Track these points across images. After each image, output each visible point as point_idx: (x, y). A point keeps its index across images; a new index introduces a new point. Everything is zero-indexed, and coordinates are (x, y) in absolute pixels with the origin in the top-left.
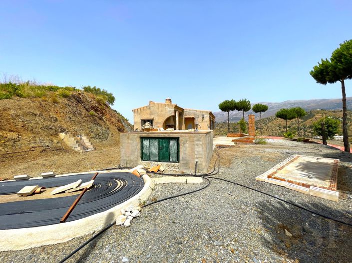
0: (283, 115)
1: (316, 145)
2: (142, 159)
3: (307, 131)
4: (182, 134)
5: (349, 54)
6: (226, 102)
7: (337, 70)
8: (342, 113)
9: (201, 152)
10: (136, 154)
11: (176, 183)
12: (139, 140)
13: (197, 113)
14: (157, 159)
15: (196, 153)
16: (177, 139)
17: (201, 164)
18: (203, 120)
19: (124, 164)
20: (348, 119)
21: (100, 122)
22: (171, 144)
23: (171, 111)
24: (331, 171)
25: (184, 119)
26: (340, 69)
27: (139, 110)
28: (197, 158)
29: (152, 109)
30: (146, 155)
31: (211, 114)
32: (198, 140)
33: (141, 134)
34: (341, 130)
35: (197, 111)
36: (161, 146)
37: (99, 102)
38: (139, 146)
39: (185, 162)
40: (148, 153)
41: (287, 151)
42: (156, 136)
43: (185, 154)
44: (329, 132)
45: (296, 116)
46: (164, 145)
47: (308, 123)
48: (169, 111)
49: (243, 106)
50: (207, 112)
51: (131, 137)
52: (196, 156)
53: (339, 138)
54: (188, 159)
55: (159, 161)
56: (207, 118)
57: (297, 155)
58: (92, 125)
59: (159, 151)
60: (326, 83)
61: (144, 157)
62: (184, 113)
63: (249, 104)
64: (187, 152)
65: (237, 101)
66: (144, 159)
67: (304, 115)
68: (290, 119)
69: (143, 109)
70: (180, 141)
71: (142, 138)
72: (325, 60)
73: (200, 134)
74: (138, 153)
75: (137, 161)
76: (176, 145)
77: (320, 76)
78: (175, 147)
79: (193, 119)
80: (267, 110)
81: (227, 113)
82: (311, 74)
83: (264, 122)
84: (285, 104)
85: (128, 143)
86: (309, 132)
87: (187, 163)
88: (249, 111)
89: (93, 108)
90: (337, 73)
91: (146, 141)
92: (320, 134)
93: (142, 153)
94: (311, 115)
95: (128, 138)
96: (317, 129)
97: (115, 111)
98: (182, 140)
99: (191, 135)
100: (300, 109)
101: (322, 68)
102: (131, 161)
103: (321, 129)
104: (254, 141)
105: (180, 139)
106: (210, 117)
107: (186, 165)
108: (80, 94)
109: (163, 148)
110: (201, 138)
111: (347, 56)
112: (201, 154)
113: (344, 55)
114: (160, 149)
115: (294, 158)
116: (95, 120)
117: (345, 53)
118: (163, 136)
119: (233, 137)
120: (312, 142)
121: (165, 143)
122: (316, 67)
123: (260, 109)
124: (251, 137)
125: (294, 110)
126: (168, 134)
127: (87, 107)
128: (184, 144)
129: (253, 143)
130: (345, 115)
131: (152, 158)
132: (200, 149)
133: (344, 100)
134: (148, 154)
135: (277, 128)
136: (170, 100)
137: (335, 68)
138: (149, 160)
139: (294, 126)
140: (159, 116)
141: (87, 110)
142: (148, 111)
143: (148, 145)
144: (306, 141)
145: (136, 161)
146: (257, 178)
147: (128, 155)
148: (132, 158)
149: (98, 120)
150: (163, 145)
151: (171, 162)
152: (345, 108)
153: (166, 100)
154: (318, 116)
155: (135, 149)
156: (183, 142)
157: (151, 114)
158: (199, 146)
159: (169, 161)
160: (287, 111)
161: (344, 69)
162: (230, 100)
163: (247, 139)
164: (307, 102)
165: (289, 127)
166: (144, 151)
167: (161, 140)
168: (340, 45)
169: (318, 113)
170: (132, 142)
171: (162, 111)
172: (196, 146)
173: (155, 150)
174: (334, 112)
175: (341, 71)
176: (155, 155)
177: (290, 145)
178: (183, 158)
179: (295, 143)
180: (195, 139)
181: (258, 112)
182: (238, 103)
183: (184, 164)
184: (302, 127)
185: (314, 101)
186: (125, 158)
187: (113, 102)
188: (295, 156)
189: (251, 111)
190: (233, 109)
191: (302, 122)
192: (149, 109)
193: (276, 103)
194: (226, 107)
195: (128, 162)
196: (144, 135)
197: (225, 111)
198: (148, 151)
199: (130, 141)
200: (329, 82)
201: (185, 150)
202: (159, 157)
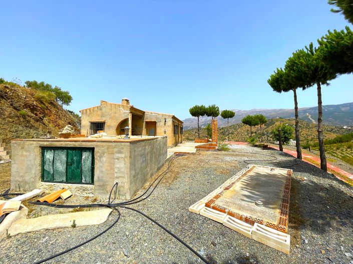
0: (249, 121)
1: (273, 151)
2: (43, 180)
3: (269, 136)
4: (99, 143)
5: (300, 62)
6: (196, 107)
7: (290, 78)
8: (295, 121)
9: (123, 170)
10: (33, 172)
11: (53, 230)
12: (38, 151)
13: (160, 116)
14: (64, 179)
15: (116, 170)
16: (92, 150)
17: (123, 187)
18: (165, 124)
19: (16, 187)
20: (300, 126)
21: (37, 124)
22: (83, 157)
23: (126, 113)
24: (283, 189)
25: (144, 123)
26: (292, 77)
27: (88, 111)
28: (118, 178)
29: (104, 110)
30: (49, 173)
31: (174, 117)
32: (120, 152)
33: (41, 143)
34: (294, 135)
35: (159, 114)
36: (70, 160)
37: (40, 100)
38: (38, 160)
39: (101, 183)
40: (52, 170)
41: (246, 159)
42: (63, 146)
43: (102, 172)
44: (285, 137)
45: (259, 123)
46: (75, 158)
47: (270, 129)
48: (124, 113)
49: (212, 112)
50: (169, 116)
51: (26, 147)
52: (115, 176)
53: (293, 142)
54: (105, 179)
55: (67, 182)
56: (170, 122)
57: (252, 166)
58: (21, 128)
59: (67, 168)
60: (281, 92)
61: (46, 176)
62: (146, 116)
63: (218, 110)
64: (104, 169)
65: (207, 106)
66: (45, 179)
67: (266, 122)
68: (254, 125)
69: (93, 110)
70: (95, 153)
71: (44, 149)
72: (280, 70)
73: (123, 144)
74: (37, 170)
75: (34, 182)
76: (90, 158)
77: (276, 85)
78: (89, 163)
79: (155, 123)
80: (234, 116)
81: (196, 118)
82: (268, 82)
83: (234, 127)
84: (252, 111)
85: (22, 156)
86: (271, 137)
87: (104, 185)
88: (218, 117)
89: (26, 106)
90: (290, 81)
91: (49, 151)
92: (278, 140)
93: (43, 170)
94: (272, 122)
95: (23, 148)
96: (276, 135)
97: (71, 112)
98: (98, 152)
99: (110, 144)
100: (262, 116)
101: (277, 77)
102: (26, 183)
103: (278, 135)
104: (217, 148)
105: (96, 150)
106: (173, 122)
107: (103, 187)
108: (6, 87)
109: (73, 162)
110: (123, 149)
111: (298, 65)
112: (123, 172)
113: (296, 63)
114: (68, 165)
115: (250, 168)
116: (28, 122)
117: (297, 61)
118: (72, 146)
119: (201, 142)
120: (270, 148)
121: (75, 155)
122: (272, 76)
123: (228, 115)
124: (214, 143)
125: (257, 117)
126: (79, 143)
127: (16, 105)
128: (101, 157)
129: (215, 151)
130: (297, 123)
131: (57, 178)
132: (122, 165)
133: (296, 108)
134: (52, 173)
135: (246, 134)
136: (127, 101)
137: (289, 77)
138: (52, 180)
139: (259, 132)
140: (112, 118)
141: (15, 108)
142: (99, 112)
143: (51, 159)
144: (265, 147)
145: (32, 182)
146: (191, 208)
147: (21, 175)
148: (27, 178)
149: (32, 121)
150: (72, 159)
151: (83, 183)
152: (296, 116)
153: (123, 100)
154: (278, 123)
155: (32, 165)
156: (99, 154)
157: (102, 116)
158: (121, 160)
159: (81, 183)
160: (251, 118)
161: (296, 77)
162: (200, 105)
163: (210, 145)
164: (269, 111)
165: (255, 133)
166: (46, 167)
167: (70, 152)
168: (293, 54)
169: (277, 121)
170: (28, 154)
171: (115, 113)
172: (116, 160)
173: (61, 167)
174: (289, 120)
175: (294, 79)
176: (62, 173)
177: (251, 151)
178: (98, 177)
179: (256, 149)
180: (116, 150)
181: (226, 118)
182: (207, 109)
183: (100, 186)
184: (266, 133)
185: (274, 110)
186: (17, 178)
187: (70, 102)
188: (251, 166)
189: (220, 116)
190: (202, 115)
191: (266, 128)
192: (101, 109)
193: (244, 111)
194: (197, 112)
195: (22, 184)
196: (45, 143)
197: (195, 116)
198: (51, 168)
199: (25, 153)
200: (283, 91)
201: (102, 167)
202: (67, 175)
